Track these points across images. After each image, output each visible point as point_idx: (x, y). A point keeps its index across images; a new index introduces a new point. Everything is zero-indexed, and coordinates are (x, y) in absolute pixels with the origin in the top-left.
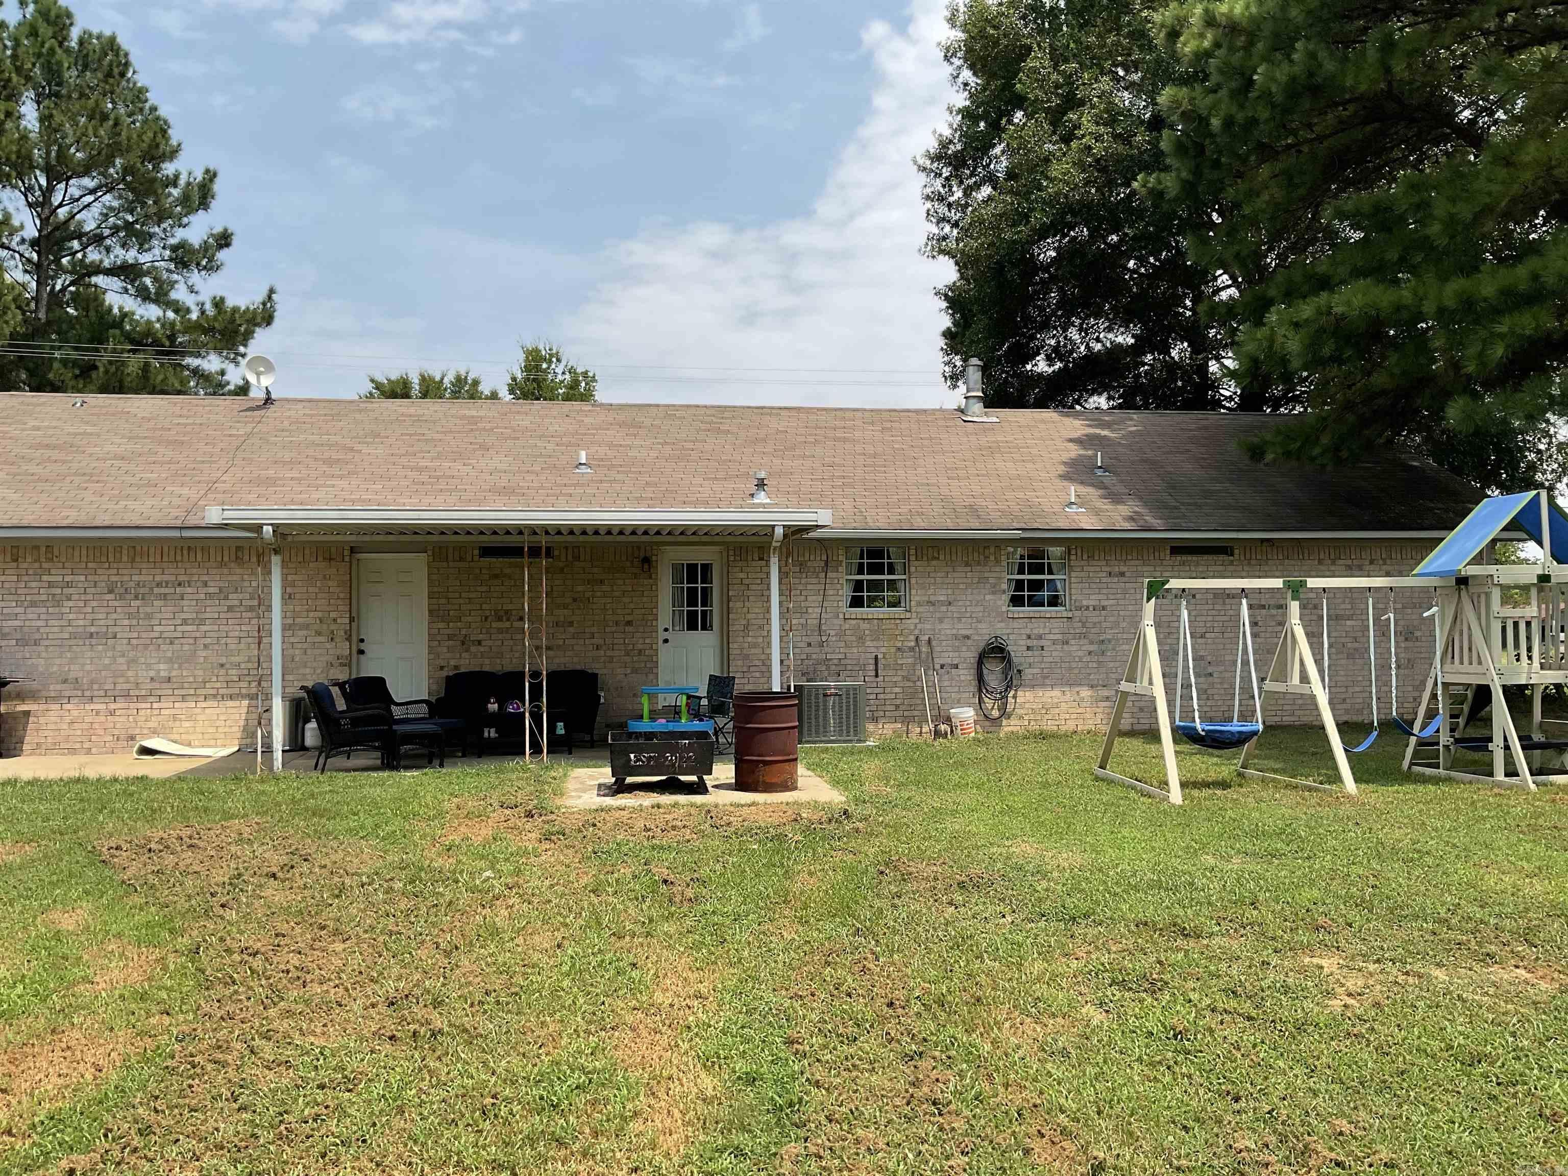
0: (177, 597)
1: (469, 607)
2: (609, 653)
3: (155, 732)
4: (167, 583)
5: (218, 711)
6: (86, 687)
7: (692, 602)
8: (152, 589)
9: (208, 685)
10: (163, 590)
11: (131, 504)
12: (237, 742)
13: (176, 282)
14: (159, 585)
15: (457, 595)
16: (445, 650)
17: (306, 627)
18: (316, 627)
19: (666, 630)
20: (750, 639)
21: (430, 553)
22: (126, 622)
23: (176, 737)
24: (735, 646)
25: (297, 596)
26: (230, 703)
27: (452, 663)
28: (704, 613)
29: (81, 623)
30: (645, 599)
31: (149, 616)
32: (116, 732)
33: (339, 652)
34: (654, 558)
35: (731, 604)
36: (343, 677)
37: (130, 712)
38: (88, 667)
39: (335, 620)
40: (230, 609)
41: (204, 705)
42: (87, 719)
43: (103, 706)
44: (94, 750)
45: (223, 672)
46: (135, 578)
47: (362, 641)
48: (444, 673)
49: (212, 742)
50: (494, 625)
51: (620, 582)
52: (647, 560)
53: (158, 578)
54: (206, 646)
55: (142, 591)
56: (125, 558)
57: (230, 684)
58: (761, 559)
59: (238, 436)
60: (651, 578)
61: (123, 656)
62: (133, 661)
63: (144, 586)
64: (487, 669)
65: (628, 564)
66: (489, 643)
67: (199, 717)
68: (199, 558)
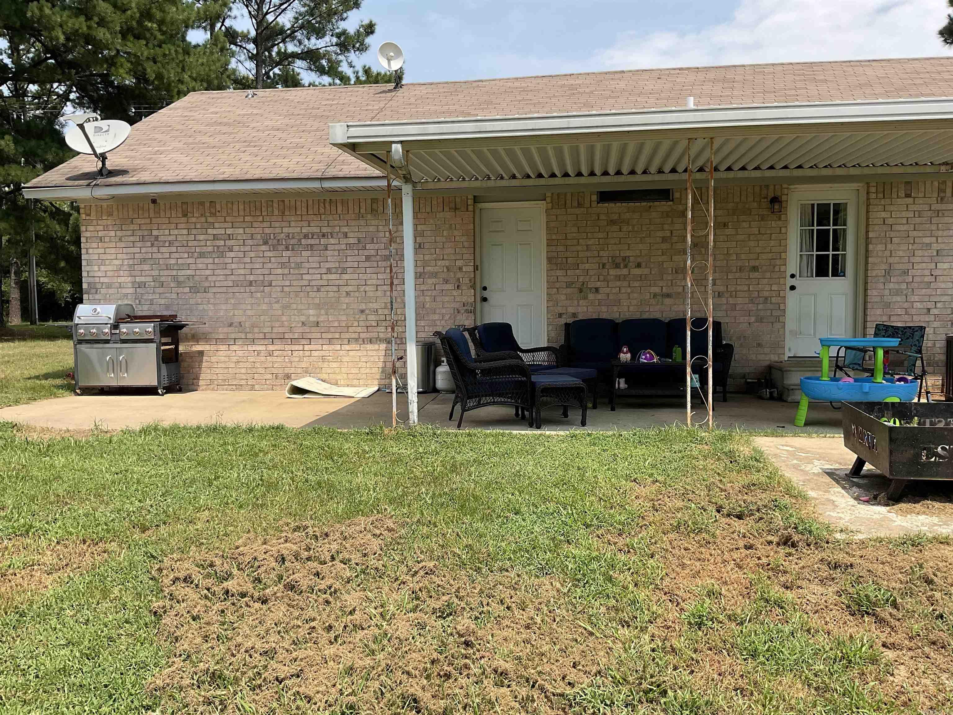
0: (322, 247)
1: (589, 254)
2: (731, 301)
3: (307, 372)
4: (313, 235)
5: (359, 353)
6: (248, 330)
7: (823, 245)
8: (300, 240)
9: (351, 329)
10: (310, 242)
11: (279, 161)
12: (376, 382)
13: (341, 61)
14: (306, 236)
15: (575, 242)
16: (563, 297)
17: (434, 275)
18: (444, 276)
19: (793, 276)
20: (892, 286)
21: (548, 200)
22: (279, 271)
23: (325, 376)
24: (875, 293)
25: (427, 246)
26: (369, 347)
27: (571, 310)
28: (835, 257)
29: (242, 272)
30: (772, 243)
31: (299, 266)
32: (275, 371)
33: (464, 299)
34: (784, 198)
35: (871, 247)
36: (469, 323)
37: (285, 353)
38: (249, 313)
39: (460, 269)
40: (368, 258)
41: (347, 347)
42: (251, 359)
43: (263, 348)
44: (256, 387)
45: (363, 317)
46: (285, 230)
47: (485, 289)
48: (563, 321)
49: (355, 382)
50: (613, 272)
51: (745, 225)
52: (775, 200)
53: (304, 230)
54: (348, 294)
55: (292, 242)
56: (276, 212)
57: (370, 329)
58: (908, 196)
59: (372, 110)
60: (780, 219)
61: (277, 302)
62: (287, 306)
63: (293, 238)
64: (604, 316)
65: (755, 204)
66: (608, 290)
67: (345, 359)
68: (339, 211)
